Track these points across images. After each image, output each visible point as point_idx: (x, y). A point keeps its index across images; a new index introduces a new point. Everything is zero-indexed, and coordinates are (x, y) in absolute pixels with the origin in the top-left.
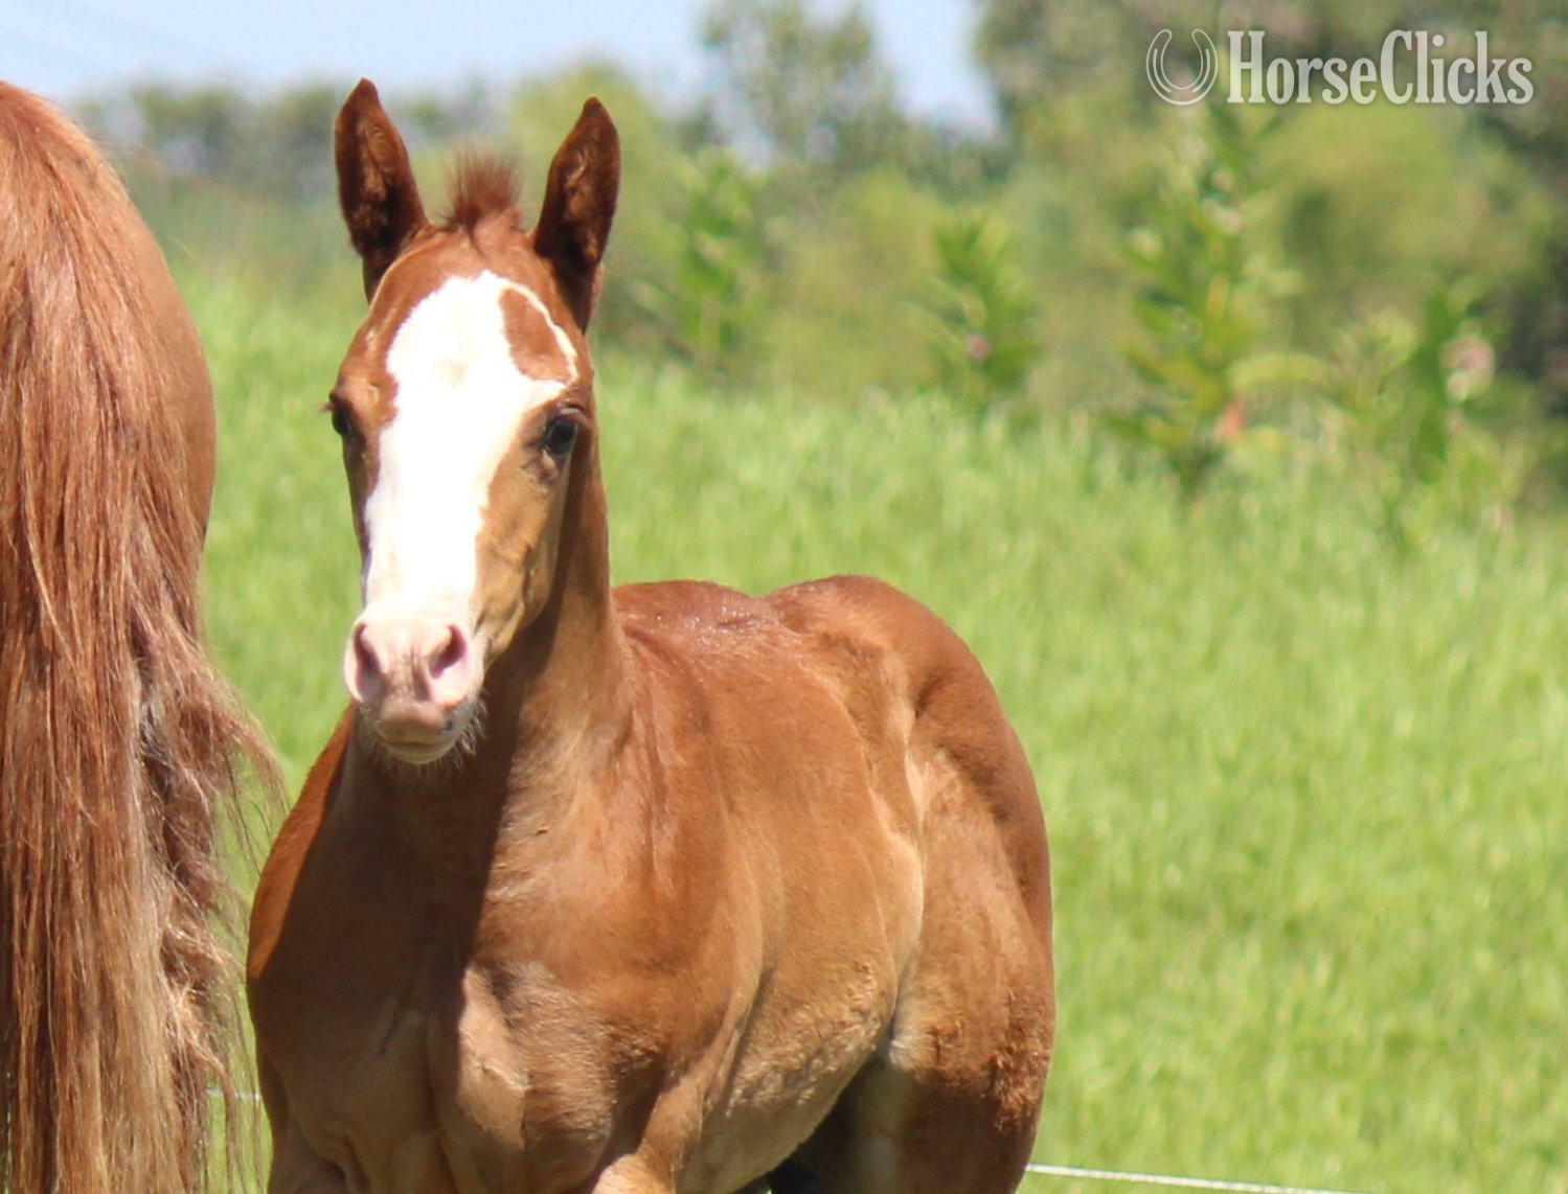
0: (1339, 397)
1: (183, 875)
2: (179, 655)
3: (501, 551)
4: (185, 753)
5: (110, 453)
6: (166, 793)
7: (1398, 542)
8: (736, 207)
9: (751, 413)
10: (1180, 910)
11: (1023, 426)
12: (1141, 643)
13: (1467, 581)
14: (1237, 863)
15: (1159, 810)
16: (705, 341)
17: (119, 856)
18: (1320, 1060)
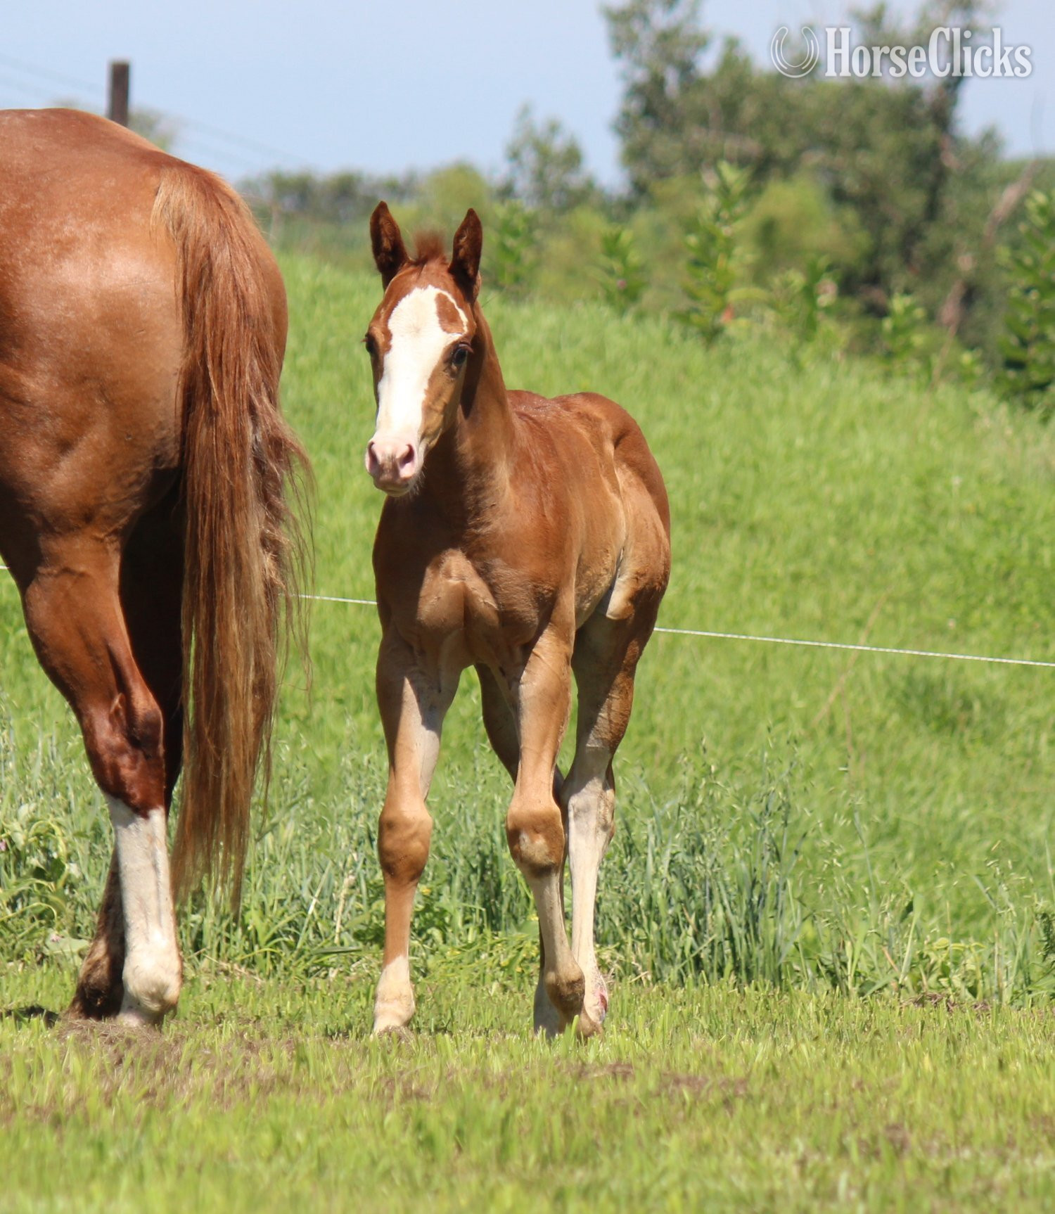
0: (772, 305)
1: (271, 507)
2: (269, 415)
3: (434, 407)
4: (271, 457)
5: (242, 328)
6: (263, 473)
7: (796, 365)
8: (520, 224)
9: (525, 311)
10: (706, 520)
11: (640, 317)
12: (689, 408)
13: (825, 381)
14: (729, 501)
15: (696, 478)
16: (506, 280)
17: (243, 499)
18: (765, 583)
